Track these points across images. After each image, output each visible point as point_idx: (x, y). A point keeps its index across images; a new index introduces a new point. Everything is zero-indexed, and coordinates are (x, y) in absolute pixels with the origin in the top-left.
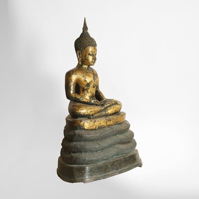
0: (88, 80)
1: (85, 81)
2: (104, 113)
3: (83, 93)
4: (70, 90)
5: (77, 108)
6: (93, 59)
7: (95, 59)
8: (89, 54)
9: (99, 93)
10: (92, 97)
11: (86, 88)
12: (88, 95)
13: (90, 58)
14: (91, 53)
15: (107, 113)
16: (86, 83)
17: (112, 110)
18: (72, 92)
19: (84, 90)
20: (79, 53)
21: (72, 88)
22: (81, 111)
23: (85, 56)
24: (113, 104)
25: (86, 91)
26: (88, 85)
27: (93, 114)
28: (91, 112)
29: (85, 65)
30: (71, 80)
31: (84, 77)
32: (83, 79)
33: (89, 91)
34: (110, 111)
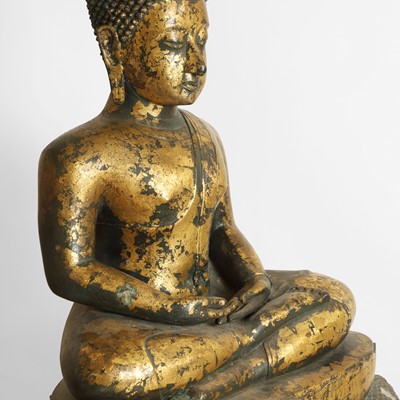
0: (166, 184)
1: (149, 191)
2: (256, 363)
3: (141, 253)
4: (67, 245)
5: (97, 357)
6: (187, 68)
7: (196, 70)
8: (165, 44)
9: (232, 247)
10: (189, 275)
11: (153, 229)
12: (166, 264)
13: (173, 66)
14: (174, 36)
15: (272, 361)
16: (150, 205)
17: (301, 340)
18: (74, 257)
19: (143, 240)
20: (112, 40)
21: (76, 233)
22: (123, 376)
23: (144, 53)
24: (307, 310)
25: (155, 247)
26: (166, 212)
27: (192, 382)
28: (181, 371)
29: (147, 101)
30: (68, 193)
31: (138, 170)
32: (133, 182)
33: (172, 244)
34: (289, 350)
